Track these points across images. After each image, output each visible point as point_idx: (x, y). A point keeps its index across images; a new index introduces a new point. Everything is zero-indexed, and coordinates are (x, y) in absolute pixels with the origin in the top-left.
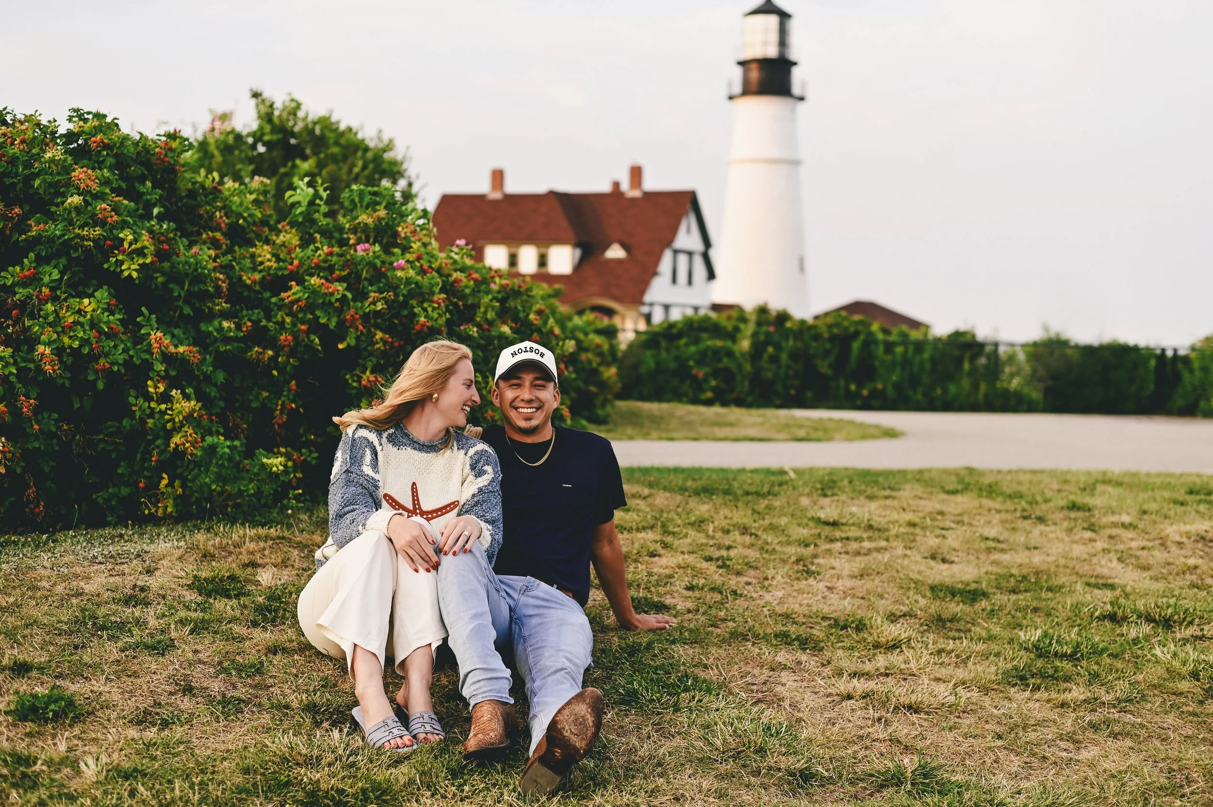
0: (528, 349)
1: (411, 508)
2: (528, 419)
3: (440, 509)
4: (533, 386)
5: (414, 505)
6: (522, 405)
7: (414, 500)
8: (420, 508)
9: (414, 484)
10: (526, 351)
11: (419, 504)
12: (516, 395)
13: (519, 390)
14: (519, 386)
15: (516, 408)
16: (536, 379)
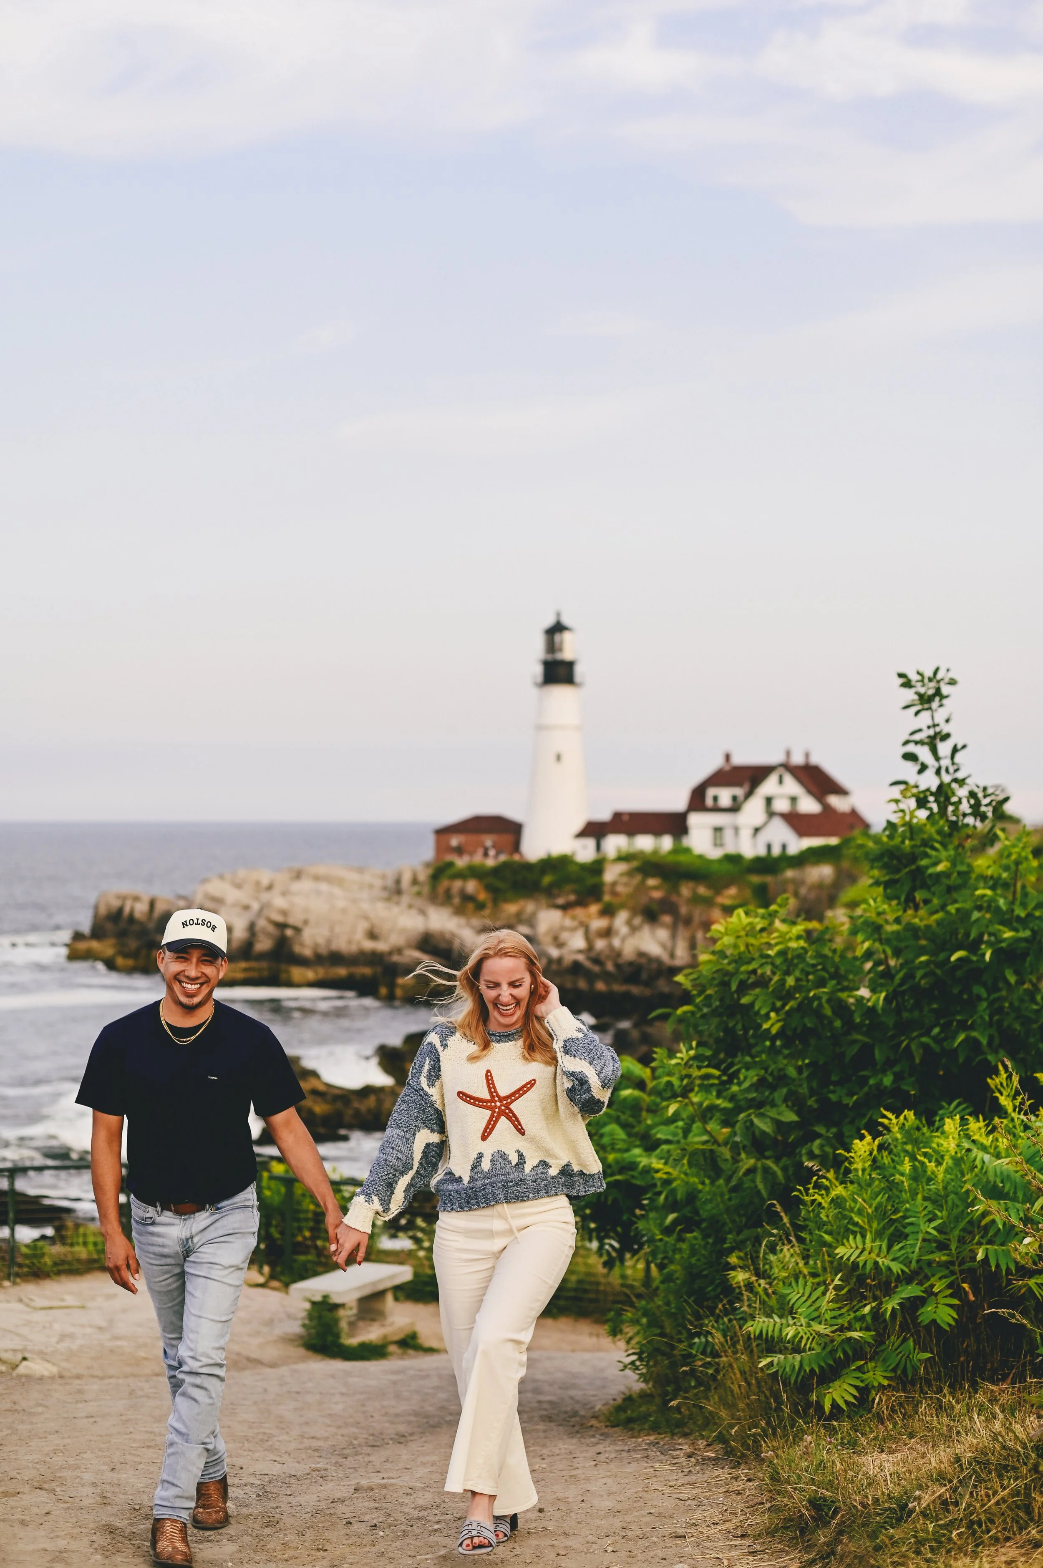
0: (200, 921)
1: (488, 1097)
2: (190, 996)
3: (517, 1092)
4: (201, 961)
5: (491, 1093)
6: (184, 980)
7: (489, 1089)
8: (498, 1095)
9: (488, 1071)
10: (198, 924)
11: (496, 1091)
12: (183, 969)
13: (185, 964)
14: (186, 960)
15: (180, 982)
16: (204, 955)
